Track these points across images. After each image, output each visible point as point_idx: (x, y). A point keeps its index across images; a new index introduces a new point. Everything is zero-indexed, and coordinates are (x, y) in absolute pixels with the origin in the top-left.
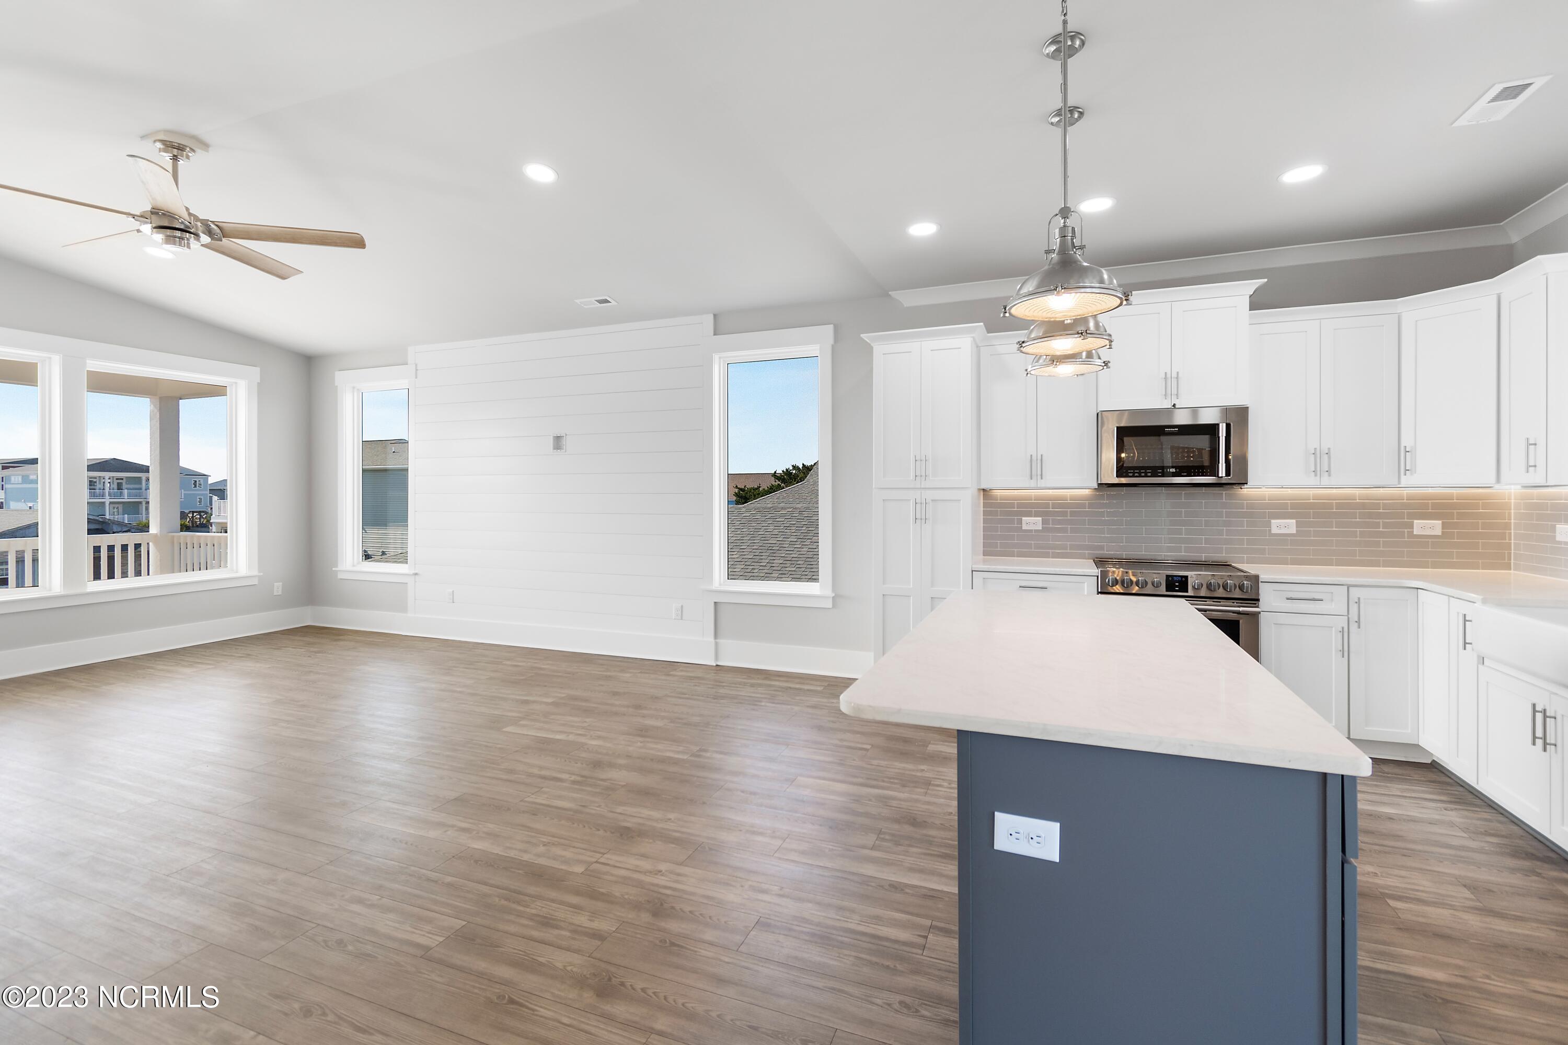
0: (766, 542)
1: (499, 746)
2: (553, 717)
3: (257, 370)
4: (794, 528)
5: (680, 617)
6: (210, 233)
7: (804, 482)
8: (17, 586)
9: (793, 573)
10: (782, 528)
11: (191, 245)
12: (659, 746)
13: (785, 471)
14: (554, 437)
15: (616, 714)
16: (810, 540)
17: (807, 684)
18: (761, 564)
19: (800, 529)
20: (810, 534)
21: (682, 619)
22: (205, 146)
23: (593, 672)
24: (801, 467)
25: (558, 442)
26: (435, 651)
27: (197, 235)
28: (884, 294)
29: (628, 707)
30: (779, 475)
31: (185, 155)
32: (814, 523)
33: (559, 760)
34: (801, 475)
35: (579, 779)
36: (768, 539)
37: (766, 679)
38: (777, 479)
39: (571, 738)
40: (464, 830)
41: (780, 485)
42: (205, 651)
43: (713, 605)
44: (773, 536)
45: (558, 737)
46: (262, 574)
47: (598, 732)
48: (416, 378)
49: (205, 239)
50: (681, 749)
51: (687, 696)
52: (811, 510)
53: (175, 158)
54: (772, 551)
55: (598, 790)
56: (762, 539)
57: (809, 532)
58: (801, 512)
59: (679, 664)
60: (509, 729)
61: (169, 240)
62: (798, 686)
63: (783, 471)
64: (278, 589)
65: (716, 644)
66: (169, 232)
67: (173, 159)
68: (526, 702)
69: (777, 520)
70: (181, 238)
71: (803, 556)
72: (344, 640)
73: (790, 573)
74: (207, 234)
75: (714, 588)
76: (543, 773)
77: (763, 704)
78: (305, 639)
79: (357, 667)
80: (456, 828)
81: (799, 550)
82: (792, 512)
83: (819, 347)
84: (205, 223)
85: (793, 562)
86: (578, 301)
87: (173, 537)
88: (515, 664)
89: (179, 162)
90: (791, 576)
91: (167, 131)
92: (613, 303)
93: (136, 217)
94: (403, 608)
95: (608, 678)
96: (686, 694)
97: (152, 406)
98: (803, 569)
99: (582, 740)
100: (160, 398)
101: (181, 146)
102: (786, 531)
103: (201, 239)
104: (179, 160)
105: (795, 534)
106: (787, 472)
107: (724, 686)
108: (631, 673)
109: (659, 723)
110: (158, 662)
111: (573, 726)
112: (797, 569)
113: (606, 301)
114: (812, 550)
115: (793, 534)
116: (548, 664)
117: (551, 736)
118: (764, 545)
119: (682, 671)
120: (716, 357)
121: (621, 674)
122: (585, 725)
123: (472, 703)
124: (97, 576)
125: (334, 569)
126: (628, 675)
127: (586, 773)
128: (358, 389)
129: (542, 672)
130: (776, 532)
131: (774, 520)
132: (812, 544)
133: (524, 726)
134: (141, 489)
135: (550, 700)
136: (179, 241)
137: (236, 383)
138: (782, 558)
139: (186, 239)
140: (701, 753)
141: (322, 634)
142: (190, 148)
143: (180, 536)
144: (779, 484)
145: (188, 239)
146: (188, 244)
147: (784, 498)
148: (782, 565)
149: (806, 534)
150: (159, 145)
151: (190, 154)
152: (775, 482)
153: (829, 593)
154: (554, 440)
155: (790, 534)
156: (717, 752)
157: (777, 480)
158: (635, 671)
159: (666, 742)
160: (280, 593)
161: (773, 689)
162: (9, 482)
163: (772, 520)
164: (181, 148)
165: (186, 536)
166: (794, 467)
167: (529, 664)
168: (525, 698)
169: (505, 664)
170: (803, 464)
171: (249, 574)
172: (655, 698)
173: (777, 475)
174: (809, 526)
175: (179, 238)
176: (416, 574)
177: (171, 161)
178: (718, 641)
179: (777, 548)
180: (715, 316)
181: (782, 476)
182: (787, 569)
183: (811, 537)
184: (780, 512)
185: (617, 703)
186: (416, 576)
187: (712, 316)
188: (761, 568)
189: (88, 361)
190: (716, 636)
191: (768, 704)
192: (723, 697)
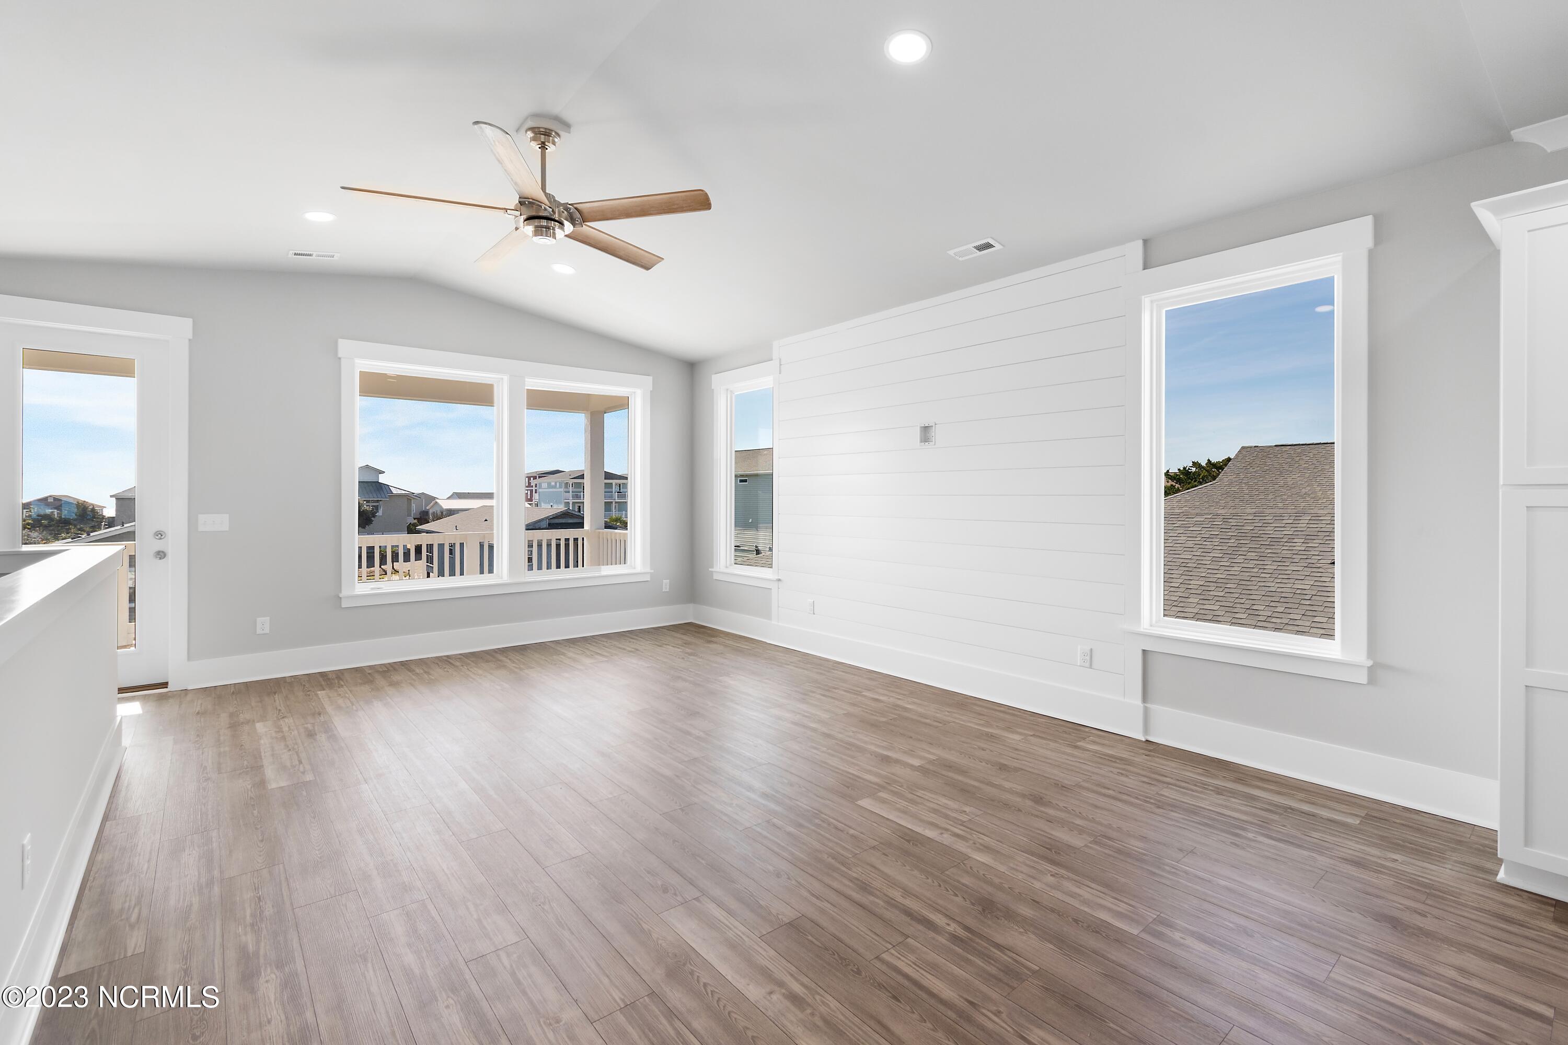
0: (1177, 556)
1: (852, 832)
2: (920, 793)
3: (650, 378)
4: (1217, 540)
5: (1087, 664)
6: (572, 221)
7: (1214, 482)
8: (489, 573)
9: (1221, 599)
10: (1199, 539)
11: (557, 236)
12: (1085, 893)
13: (1182, 469)
14: (921, 427)
15: (1006, 805)
16: (1244, 557)
17: (1324, 806)
18: (1172, 585)
19: (1227, 541)
20: (1243, 549)
21: (1091, 667)
22: (567, 126)
23: (969, 724)
24: (1204, 464)
25: (926, 433)
26: (795, 666)
27: (561, 223)
28: (1502, 137)
29: (1023, 796)
30: (1173, 474)
31: (551, 140)
32: (1247, 535)
33: (930, 881)
34: (1204, 473)
35: (961, 932)
36: (1179, 552)
37: (1238, 780)
38: (1170, 479)
39: (947, 839)
40: (794, 998)
41: (1174, 486)
42: (607, 642)
43: (1140, 653)
44: (1185, 549)
45: (930, 833)
46: (652, 571)
47: (986, 838)
48: (780, 373)
49: (568, 227)
50: (1122, 908)
51: (1111, 792)
52: (1242, 517)
53: (543, 147)
54: (1187, 569)
55: (993, 970)
56: (1171, 552)
57: (1240, 545)
58: (1225, 520)
59: (1087, 730)
60: (866, 803)
61: (538, 231)
62: (1306, 807)
63: (1179, 470)
64: (666, 585)
65: (1146, 712)
66: (536, 222)
67: (542, 147)
68: (886, 760)
69: (1191, 529)
70: (548, 228)
71: (1235, 577)
72: (716, 643)
73: (1216, 598)
74: (569, 220)
75: (1142, 630)
76: (909, 903)
77: (1250, 835)
78: (685, 637)
79: (720, 678)
80: (783, 991)
81: (1227, 568)
82: (1211, 520)
83: (1340, 258)
84: (566, 207)
85: (1220, 585)
86: (951, 253)
87: (599, 532)
88: (877, 697)
89: (547, 151)
90: (1218, 603)
91: (536, 116)
92: (998, 246)
93: (508, 211)
94: (768, 616)
95: (991, 737)
96: (1109, 789)
97: (586, 420)
98: (1237, 595)
99: (961, 846)
100: (591, 413)
101: (548, 131)
102: (1205, 543)
103: (565, 228)
104: (546, 147)
105: (1220, 548)
106: (1185, 472)
107: (1169, 784)
108: (1020, 734)
109: (1077, 841)
110: (571, 649)
111: (947, 817)
112: (1227, 594)
113: (988, 246)
114: (1248, 570)
115: (1216, 547)
116: (914, 703)
117: (919, 830)
118: (1174, 560)
119: (1094, 742)
120: (1146, 301)
121: (1006, 734)
122: (964, 818)
123: (825, 749)
124: (530, 568)
125: (710, 569)
126: (1017, 737)
127: (970, 922)
128: (731, 391)
129: (906, 714)
130: (1190, 544)
131: (1186, 529)
132: (1246, 561)
133: (883, 801)
134: (612, 492)
135: (916, 762)
136: (546, 230)
137: (635, 392)
138: (1202, 579)
139: (551, 228)
140: (1161, 928)
141: (698, 633)
142: (556, 133)
143: (603, 533)
144: (1172, 485)
145: (554, 229)
146: (554, 233)
147: (1187, 501)
148: (1204, 588)
149: (1237, 549)
150: (530, 134)
151: (556, 140)
152: (1168, 482)
153: (1361, 657)
154: (921, 431)
155: (1211, 547)
156: (1192, 934)
157: (1170, 481)
158: (1026, 732)
159: (1093, 885)
160: (668, 590)
161: (1259, 805)
162: (540, 487)
163: (1183, 528)
164: (547, 133)
165: (607, 533)
166: (1195, 464)
167: (891, 699)
168: (885, 753)
169: (865, 696)
170: (1209, 460)
171: (643, 571)
172: (1063, 788)
173: (1170, 474)
174: (1240, 538)
175: (546, 228)
176: (779, 580)
177: (540, 150)
178: (1148, 705)
179: (1195, 565)
180: (1145, 242)
181: (1177, 475)
182: (1211, 593)
183: (1244, 553)
184: (1194, 519)
185: (1007, 785)
186: (780, 582)
187: (1140, 243)
188: (1172, 589)
189: (526, 379)
190: (1145, 698)
191: (1261, 838)
192: (1174, 807)
